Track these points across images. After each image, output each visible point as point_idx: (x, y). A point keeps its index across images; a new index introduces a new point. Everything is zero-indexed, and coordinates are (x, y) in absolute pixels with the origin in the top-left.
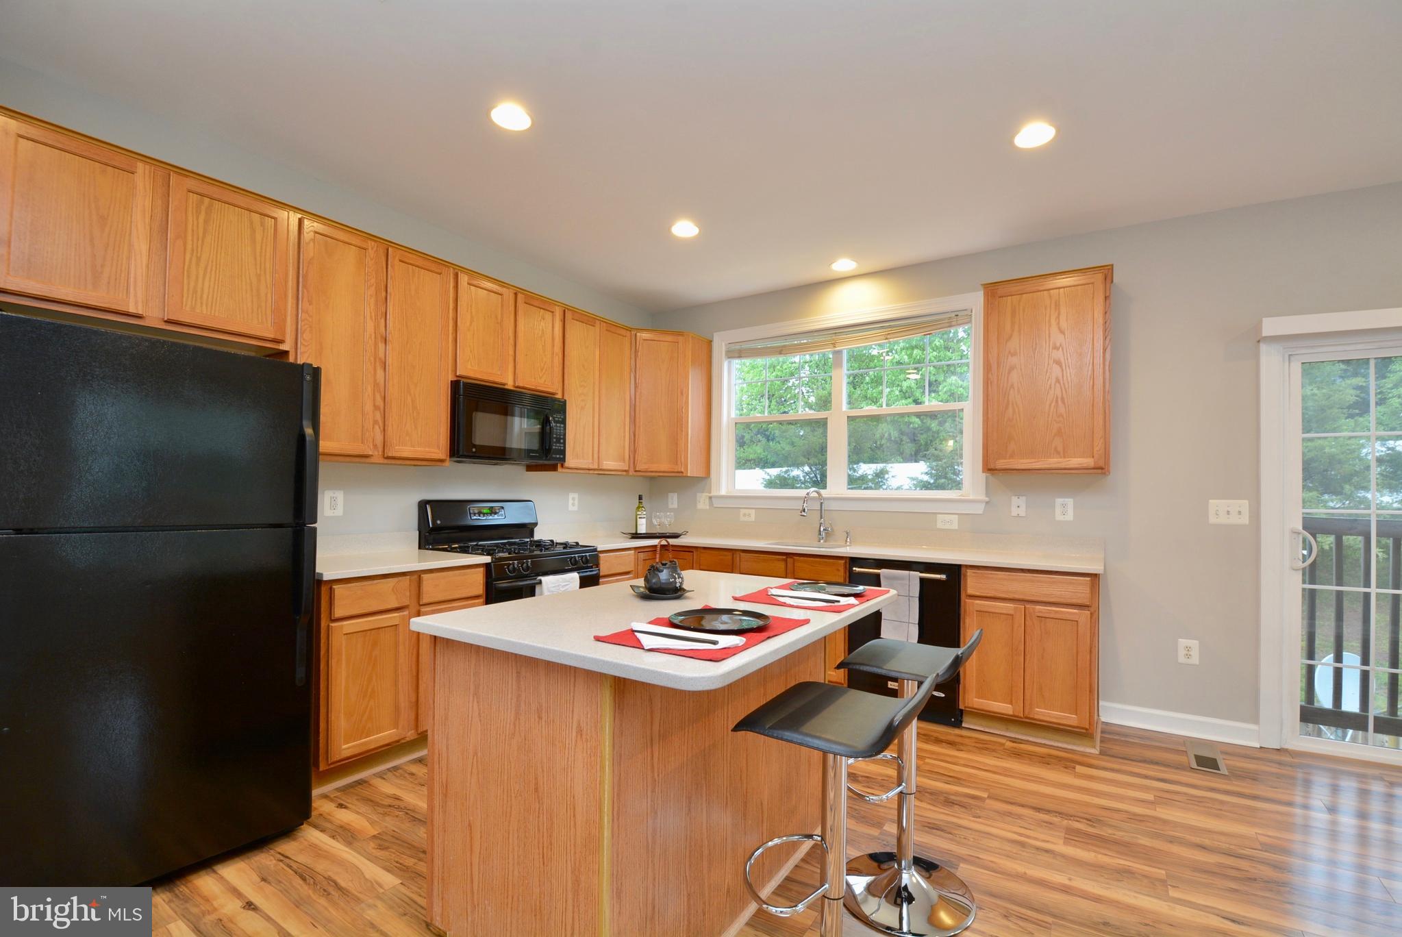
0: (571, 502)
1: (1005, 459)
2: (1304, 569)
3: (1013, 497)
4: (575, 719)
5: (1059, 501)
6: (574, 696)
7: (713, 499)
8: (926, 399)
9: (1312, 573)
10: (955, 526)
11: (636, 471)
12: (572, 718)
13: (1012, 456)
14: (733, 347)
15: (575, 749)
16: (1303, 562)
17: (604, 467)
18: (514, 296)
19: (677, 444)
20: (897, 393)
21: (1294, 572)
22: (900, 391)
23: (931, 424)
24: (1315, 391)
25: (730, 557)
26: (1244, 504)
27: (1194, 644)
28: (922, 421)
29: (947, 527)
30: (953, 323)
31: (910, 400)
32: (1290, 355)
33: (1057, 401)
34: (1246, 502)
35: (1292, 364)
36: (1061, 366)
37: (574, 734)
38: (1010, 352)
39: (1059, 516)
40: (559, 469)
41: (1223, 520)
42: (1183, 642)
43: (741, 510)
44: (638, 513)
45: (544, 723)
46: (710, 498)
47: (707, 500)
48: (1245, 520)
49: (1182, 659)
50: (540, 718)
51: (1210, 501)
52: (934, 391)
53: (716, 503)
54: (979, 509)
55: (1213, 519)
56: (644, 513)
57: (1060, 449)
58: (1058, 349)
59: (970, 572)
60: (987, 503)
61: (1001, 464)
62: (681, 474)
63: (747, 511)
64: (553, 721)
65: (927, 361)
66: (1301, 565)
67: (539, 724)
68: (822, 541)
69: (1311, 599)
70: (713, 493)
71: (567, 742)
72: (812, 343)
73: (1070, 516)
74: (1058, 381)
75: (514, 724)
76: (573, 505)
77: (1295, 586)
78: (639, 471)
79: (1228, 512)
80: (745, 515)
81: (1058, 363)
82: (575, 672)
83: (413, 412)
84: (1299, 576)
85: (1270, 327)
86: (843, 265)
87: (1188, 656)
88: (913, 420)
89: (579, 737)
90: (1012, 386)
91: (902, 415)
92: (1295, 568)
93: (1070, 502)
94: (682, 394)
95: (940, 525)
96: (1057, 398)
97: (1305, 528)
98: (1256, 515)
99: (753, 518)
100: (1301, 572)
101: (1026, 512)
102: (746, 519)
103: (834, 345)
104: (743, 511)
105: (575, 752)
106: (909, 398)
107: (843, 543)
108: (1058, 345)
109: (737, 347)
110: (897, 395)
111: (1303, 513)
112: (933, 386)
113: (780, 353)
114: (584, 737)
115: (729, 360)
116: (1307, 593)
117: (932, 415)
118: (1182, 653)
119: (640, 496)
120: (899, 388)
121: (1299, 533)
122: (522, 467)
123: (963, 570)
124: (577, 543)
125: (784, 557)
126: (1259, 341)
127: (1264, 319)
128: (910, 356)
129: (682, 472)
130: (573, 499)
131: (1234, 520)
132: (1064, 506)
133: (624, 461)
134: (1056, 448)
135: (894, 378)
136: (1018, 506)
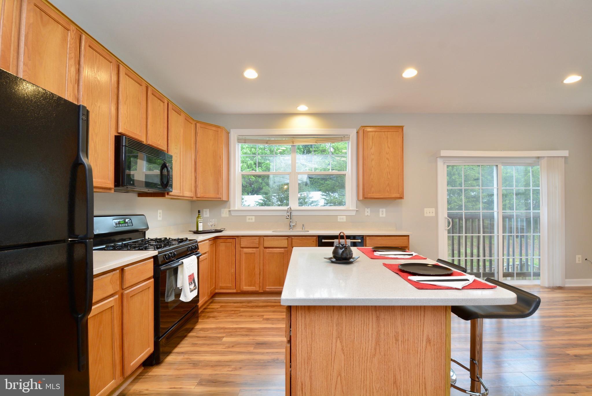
0: (159, 215)
1: (371, 194)
3: (366, 209)
4: (425, 335)
5: (381, 210)
6: (424, 323)
7: (231, 212)
8: (257, 169)
10: (345, 220)
11: (197, 197)
12: (423, 335)
13: (373, 193)
14: (241, 137)
15: (425, 352)
17: (185, 195)
18: (146, 88)
19: (218, 184)
20: (246, 166)
22: (247, 165)
23: (259, 180)
25: (258, 240)
26: (433, 210)
28: (255, 178)
29: (342, 221)
30: (343, 140)
31: (251, 169)
32: (444, 162)
33: (387, 174)
34: (434, 209)
35: (444, 166)
36: (389, 160)
37: (424, 343)
38: (371, 153)
39: (381, 215)
40: (166, 196)
41: (428, 215)
43: (247, 217)
44: (199, 220)
45: (400, 343)
46: (230, 211)
47: (228, 213)
48: (434, 215)
50: (397, 340)
51: (425, 209)
52: (260, 166)
53: (233, 214)
54: (354, 213)
55: (426, 215)
56: (202, 220)
57: (389, 190)
58: (387, 154)
59: (367, 238)
60: (357, 211)
61: (370, 195)
62: (220, 199)
63: (250, 217)
64: (408, 340)
65: (257, 154)
66: (447, 228)
67: (396, 344)
68: (291, 229)
70: (232, 209)
71: (419, 349)
72: (276, 140)
73: (384, 215)
74: (388, 165)
75: (375, 349)
76: (160, 216)
77: (444, 235)
78: (199, 197)
79: (430, 212)
80: (249, 219)
81: (388, 159)
82: (424, 309)
83: (95, 154)
85: (444, 153)
86: (303, 108)
88: (252, 178)
89: (428, 344)
90: (373, 167)
91: (248, 175)
92: (444, 230)
93: (384, 210)
94: (220, 158)
95: (339, 220)
96: (387, 172)
97: (448, 217)
98: (437, 213)
99: (253, 220)
100: (447, 231)
101: (370, 214)
102: (250, 221)
103: (293, 142)
104: (248, 217)
105: (425, 353)
106: (251, 168)
107: (301, 230)
108: (388, 153)
109: (244, 137)
110: (245, 167)
111: (448, 212)
112: (260, 164)
113: (267, 143)
114: (432, 343)
115: (238, 143)
116: (450, 237)
117: (259, 176)
119: (199, 211)
120: (246, 164)
121: (447, 218)
122: (136, 194)
123: (364, 237)
124: (187, 238)
125: (287, 238)
126: (438, 157)
127: (441, 150)
128: (251, 151)
129: (221, 198)
130: (160, 213)
131: (431, 215)
132: (382, 211)
133: (191, 191)
134: (387, 190)
135: (244, 159)
136: (368, 212)
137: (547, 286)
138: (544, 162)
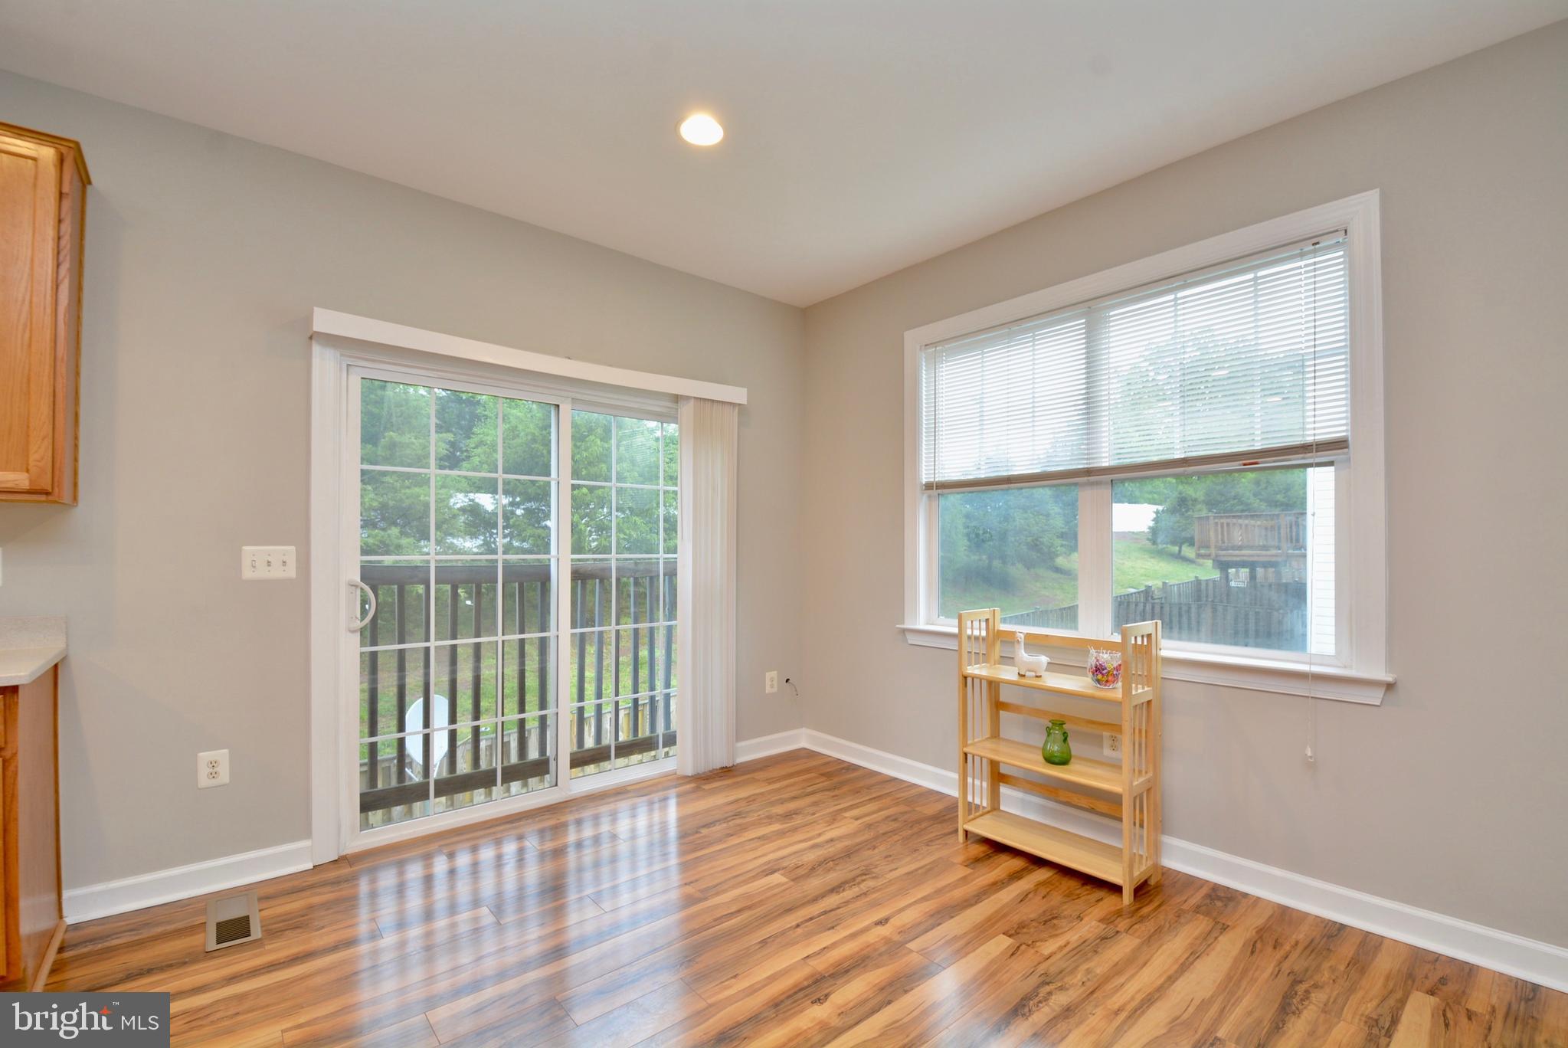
2: (362, 631)
9: (372, 633)
16: (361, 621)
21: (350, 634)
24: (413, 440)
26: (289, 552)
27: (222, 755)
32: (348, 365)
34: (292, 548)
35: (350, 377)
41: (262, 573)
42: (205, 756)
48: (291, 572)
49: (204, 781)
51: (244, 548)
55: (248, 574)
66: (359, 624)
69: (372, 664)
77: (351, 650)
79: (269, 562)
84: (357, 637)
85: (325, 321)
87: (213, 775)
92: (352, 629)
97: (362, 579)
98: (304, 565)
100: (359, 634)
111: (361, 561)
116: (367, 659)
118: (203, 771)
121: (356, 586)
126: (311, 338)
127: (315, 309)
131: (276, 573)
137: (690, 775)
138: (687, 410)
